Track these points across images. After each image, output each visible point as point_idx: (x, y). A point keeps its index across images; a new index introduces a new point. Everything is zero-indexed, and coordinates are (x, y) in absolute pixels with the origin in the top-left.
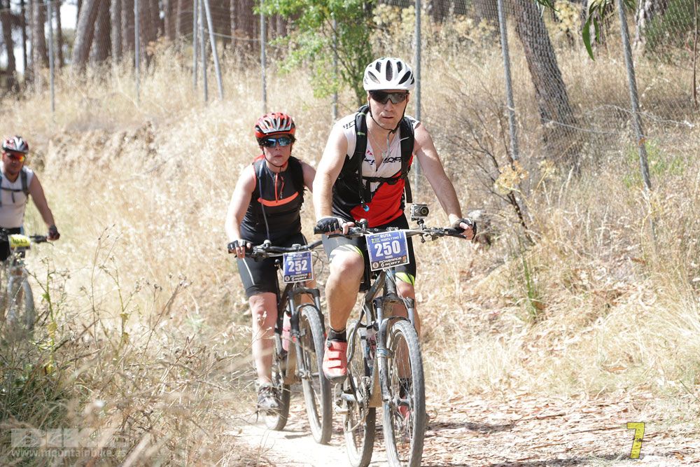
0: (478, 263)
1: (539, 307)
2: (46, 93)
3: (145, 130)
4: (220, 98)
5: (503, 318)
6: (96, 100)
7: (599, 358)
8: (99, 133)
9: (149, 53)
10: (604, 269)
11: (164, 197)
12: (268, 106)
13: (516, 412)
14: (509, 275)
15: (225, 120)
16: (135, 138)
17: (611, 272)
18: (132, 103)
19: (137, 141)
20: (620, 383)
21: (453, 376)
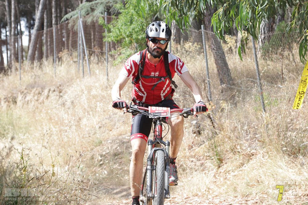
0: (195, 142)
1: (221, 160)
2: (17, 73)
3: (58, 88)
4: (89, 75)
5: (206, 165)
6: (38, 76)
7: (245, 181)
8: (39, 89)
9: (60, 57)
10: (247, 145)
11: (66, 115)
12: (109, 78)
13: (212, 203)
14: (208, 147)
15: (91, 84)
16: (54, 91)
17: (249, 146)
18: (53, 77)
19: (55, 92)
20: (254, 191)
21: (186, 189)
